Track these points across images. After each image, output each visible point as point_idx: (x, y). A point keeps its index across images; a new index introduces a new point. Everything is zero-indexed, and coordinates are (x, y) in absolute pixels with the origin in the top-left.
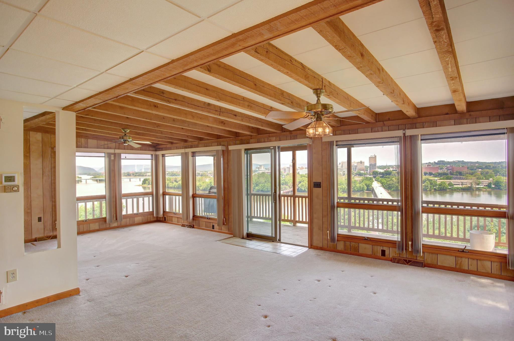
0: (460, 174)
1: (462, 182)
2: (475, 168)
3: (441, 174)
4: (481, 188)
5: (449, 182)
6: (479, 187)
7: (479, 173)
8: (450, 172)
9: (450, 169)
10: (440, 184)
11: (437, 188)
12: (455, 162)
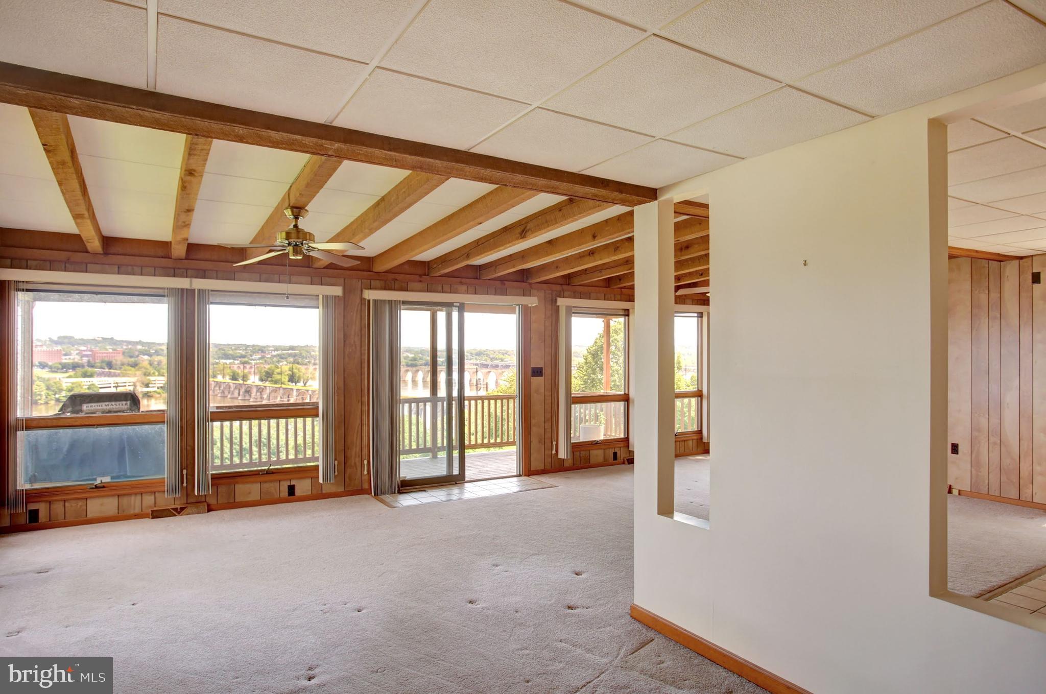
0: (110, 365)
1: (117, 383)
2: (137, 353)
3: (69, 365)
4: (152, 394)
5: (89, 384)
6: (148, 392)
7: (146, 364)
8: (89, 362)
9: (87, 356)
10: (70, 388)
11: (63, 397)
12: (96, 340)
